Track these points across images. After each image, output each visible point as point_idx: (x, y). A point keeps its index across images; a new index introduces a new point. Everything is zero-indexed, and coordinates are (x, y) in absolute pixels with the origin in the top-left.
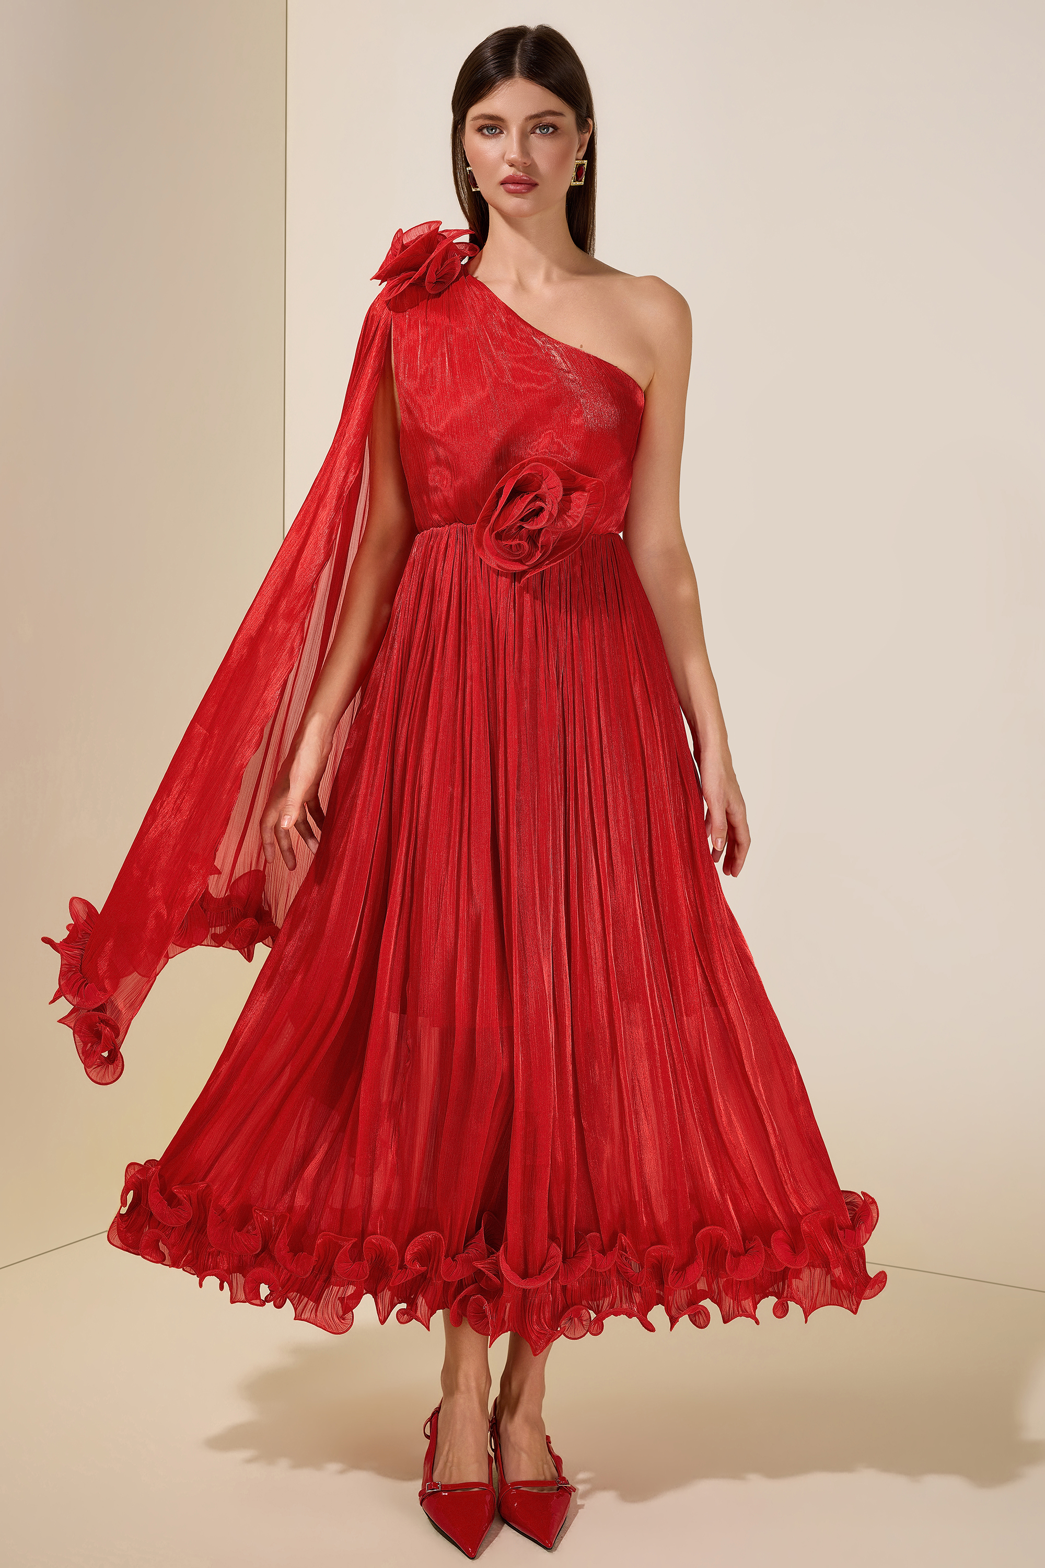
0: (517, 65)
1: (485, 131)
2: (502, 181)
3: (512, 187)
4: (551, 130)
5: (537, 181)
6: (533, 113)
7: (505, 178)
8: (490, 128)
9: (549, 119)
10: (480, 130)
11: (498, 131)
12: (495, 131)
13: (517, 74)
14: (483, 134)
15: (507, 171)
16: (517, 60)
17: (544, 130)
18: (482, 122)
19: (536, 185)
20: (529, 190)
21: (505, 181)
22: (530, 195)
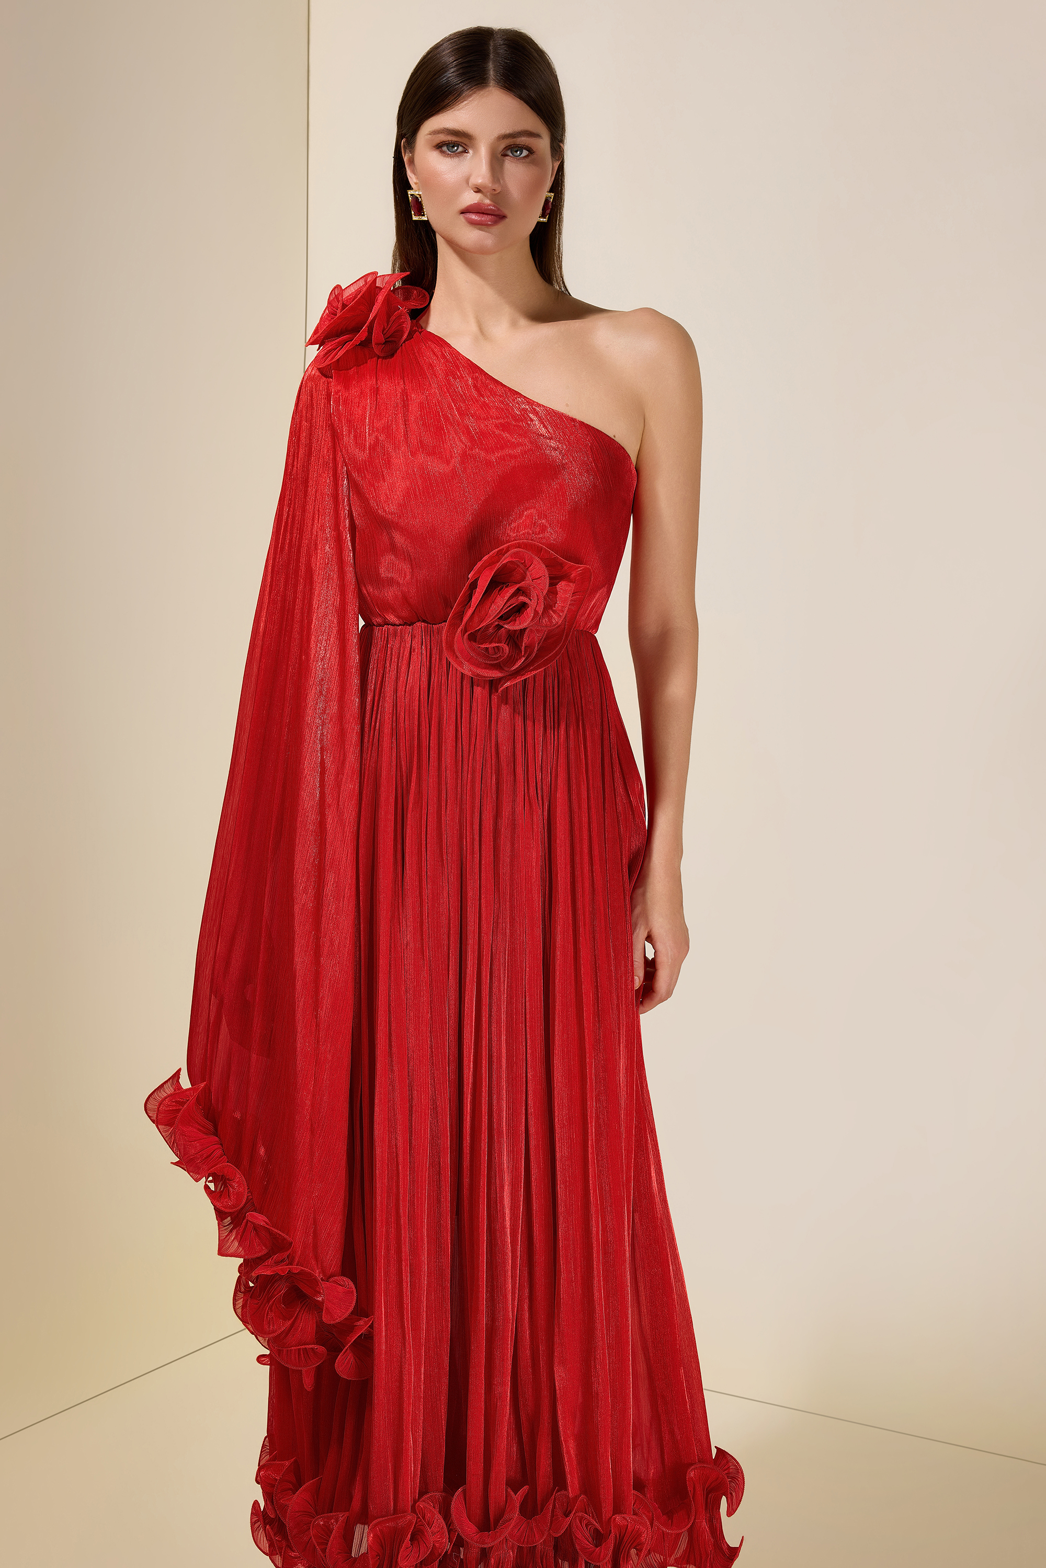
0: (492, 73)
1: (445, 148)
2: (463, 210)
3: (474, 217)
4: (525, 153)
5: (506, 212)
6: (508, 131)
7: (467, 207)
8: (451, 145)
9: (523, 140)
10: (439, 147)
11: (460, 149)
12: (457, 149)
13: (492, 83)
14: (442, 152)
15: (470, 198)
16: (491, 66)
17: (517, 152)
18: (443, 138)
19: (503, 217)
20: (495, 223)
21: (468, 210)
22: (496, 229)
